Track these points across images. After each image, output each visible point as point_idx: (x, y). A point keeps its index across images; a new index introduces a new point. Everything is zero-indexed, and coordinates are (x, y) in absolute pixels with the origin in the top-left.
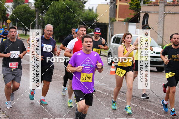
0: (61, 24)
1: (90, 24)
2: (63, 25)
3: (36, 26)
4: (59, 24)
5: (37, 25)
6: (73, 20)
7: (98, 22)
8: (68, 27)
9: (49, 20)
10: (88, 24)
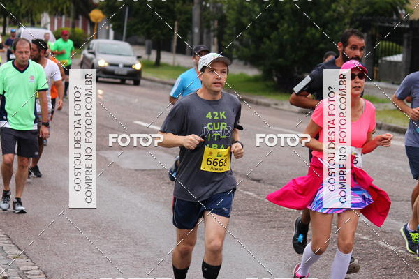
0: (286, 25)
1: (387, 25)
2: (291, 29)
3: (192, 33)
4: (279, 26)
5: (196, 30)
6: (326, 12)
7: (412, 17)
8: (308, 35)
9: (244, 13)
10: (379, 24)
